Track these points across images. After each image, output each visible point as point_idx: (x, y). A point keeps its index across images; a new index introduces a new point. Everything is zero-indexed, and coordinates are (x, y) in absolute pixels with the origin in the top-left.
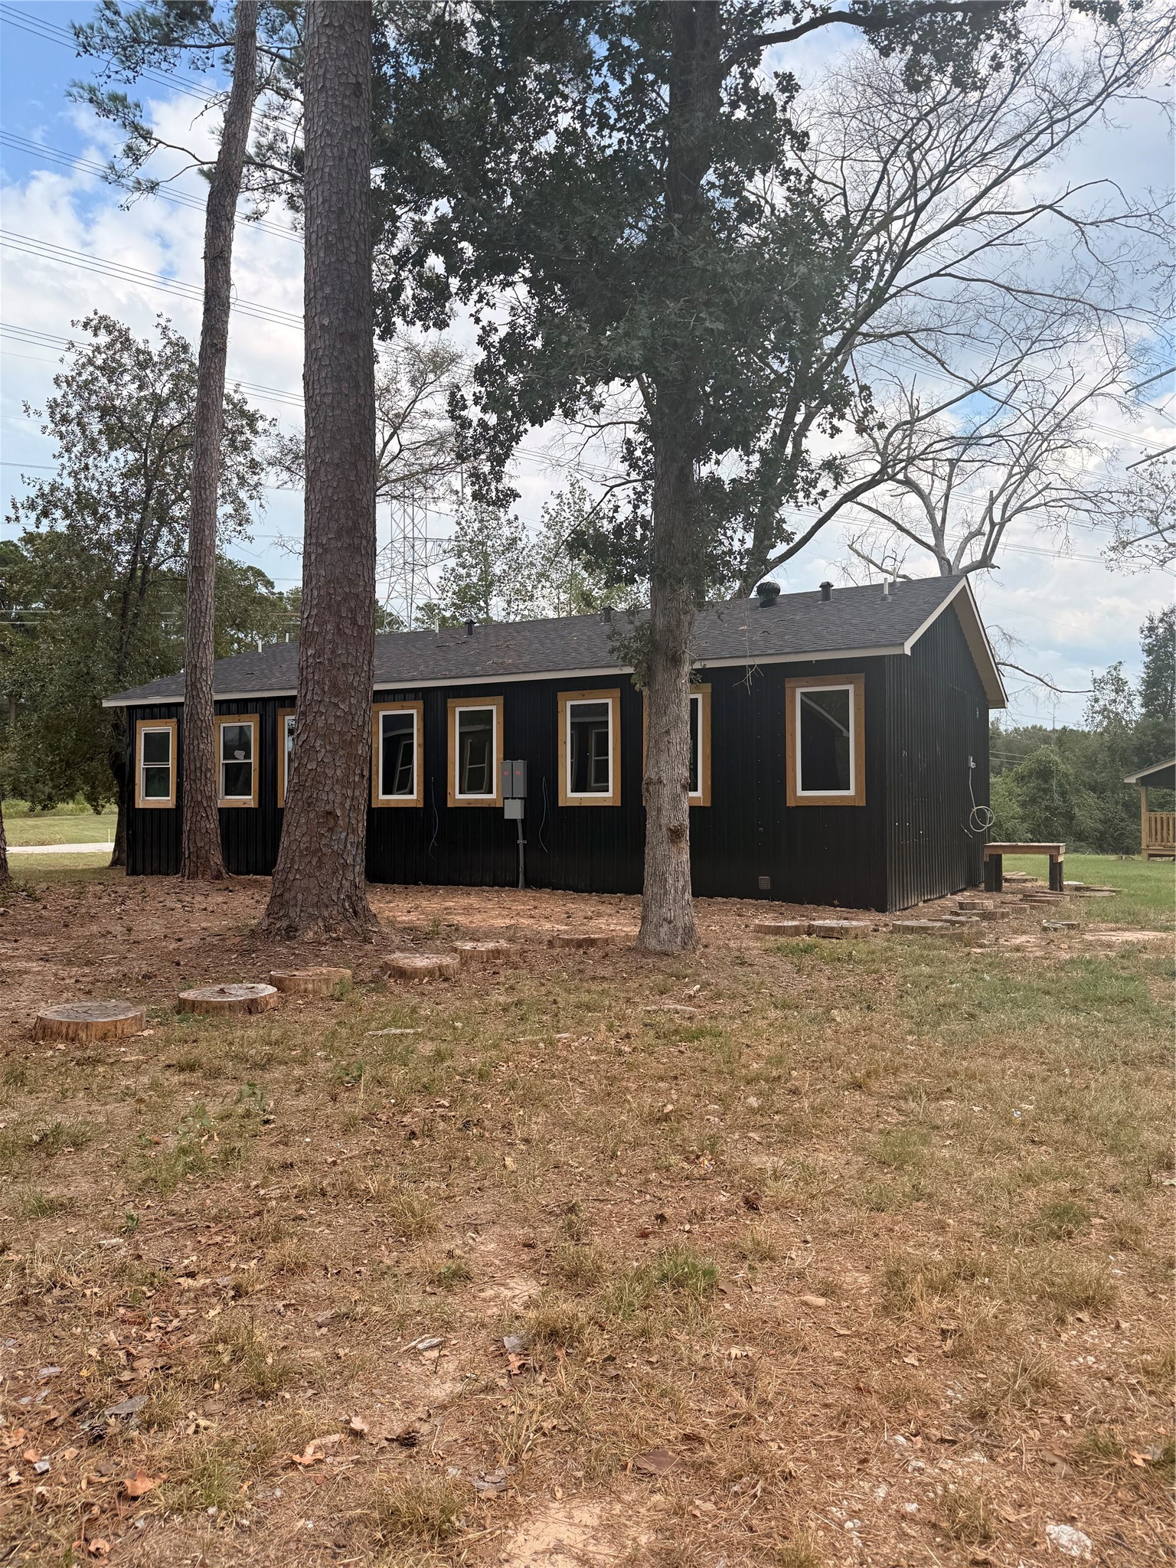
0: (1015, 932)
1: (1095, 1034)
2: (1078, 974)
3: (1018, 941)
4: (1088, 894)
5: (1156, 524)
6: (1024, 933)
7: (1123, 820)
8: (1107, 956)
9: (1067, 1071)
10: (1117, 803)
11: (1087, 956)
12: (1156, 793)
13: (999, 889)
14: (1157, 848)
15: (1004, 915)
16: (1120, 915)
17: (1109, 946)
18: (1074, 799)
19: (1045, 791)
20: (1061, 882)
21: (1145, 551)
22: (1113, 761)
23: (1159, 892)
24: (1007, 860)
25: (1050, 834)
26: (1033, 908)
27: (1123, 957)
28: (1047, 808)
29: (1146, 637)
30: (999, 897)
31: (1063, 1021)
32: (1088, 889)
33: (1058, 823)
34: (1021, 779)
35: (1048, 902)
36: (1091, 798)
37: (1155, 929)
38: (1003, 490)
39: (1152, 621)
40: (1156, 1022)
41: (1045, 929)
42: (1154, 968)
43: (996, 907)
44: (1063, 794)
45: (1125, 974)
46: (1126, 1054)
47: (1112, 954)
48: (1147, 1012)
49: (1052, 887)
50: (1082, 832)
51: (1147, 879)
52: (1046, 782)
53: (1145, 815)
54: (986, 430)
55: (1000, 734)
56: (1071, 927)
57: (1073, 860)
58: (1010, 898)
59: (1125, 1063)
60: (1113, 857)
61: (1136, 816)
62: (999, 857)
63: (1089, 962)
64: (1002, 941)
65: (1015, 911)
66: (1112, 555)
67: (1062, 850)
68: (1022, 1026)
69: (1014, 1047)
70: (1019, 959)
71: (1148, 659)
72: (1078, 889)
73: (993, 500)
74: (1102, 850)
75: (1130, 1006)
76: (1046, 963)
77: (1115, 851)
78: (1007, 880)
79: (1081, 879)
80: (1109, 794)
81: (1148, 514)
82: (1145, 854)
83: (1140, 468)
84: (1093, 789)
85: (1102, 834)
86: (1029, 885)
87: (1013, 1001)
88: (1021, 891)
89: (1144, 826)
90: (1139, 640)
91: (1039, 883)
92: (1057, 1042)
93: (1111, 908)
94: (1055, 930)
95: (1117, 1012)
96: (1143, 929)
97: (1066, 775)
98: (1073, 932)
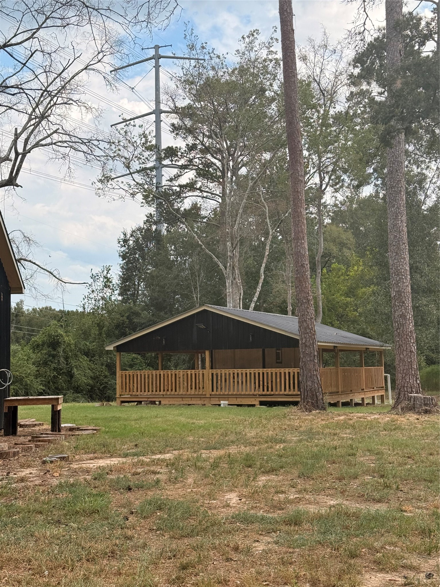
0: (22, 466)
1: (69, 541)
2: (63, 496)
3: (23, 474)
4: (77, 433)
5: (128, 167)
6: (29, 466)
7: (106, 377)
8: (85, 479)
9: (46, 573)
10: (102, 365)
11: (72, 480)
12: (128, 357)
13: (14, 433)
14: (127, 396)
15: (15, 454)
16: (97, 447)
17: (88, 471)
18: (73, 362)
19: (54, 356)
20: (59, 425)
21: (122, 186)
22: (100, 334)
23: (125, 429)
24: (21, 410)
25: (57, 388)
26: (37, 446)
27: (95, 479)
28: (55, 369)
29: (122, 246)
30: (13, 440)
31: (48, 533)
32: (78, 429)
33: (61, 379)
34: (36, 347)
35: (49, 441)
36: (84, 361)
37: (120, 456)
38: (25, 129)
39: (125, 235)
40: (112, 526)
41: (44, 462)
42: (115, 486)
43: (9, 448)
44: (67, 358)
45: (94, 492)
46: (89, 553)
47: (89, 477)
48: (107, 518)
49: (53, 430)
50: (78, 386)
51: (118, 419)
52: (55, 349)
53: (119, 373)
54: (12, 82)
55: (23, 313)
56: (62, 459)
57: (70, 408)
58: (22, 439)
59: (88, 560)
60: (97, 404)
61: (114, 373)
62: (16, 408)
63: (72, 485)
64: (11, 475)
65: (24, 450)
66: (100, 185)
67: (61, 401)
68: (17, 542)
69: (10, 559)
70: (23, 487)
71: (122, 262)
72: (71, 429)
73: (17, 136)
74: (92, 399)
75: (96, 516)
76: (41, 489)
77: (100, 400)
78: (21, 426)
79: (74, 421)
80: (97, 357)
81: (123, 159)
82: (118, 401)
83: (119, 127)
84: (87, 354)
85: (92, 387)
86: (37, 428)
87: (14, 523)
88: (30, 434)
89: (118, 381)
90: (117, 249)
91: (45, 427)
92: (41, 551)
93: (92, 443)
94: (52, 462)
95: (86, 521)
96: (111, 456)
97: (69, 345)
98: (63, 463)
